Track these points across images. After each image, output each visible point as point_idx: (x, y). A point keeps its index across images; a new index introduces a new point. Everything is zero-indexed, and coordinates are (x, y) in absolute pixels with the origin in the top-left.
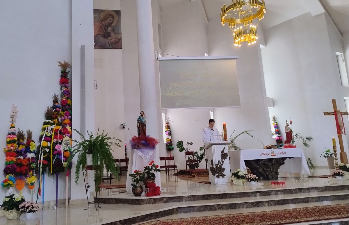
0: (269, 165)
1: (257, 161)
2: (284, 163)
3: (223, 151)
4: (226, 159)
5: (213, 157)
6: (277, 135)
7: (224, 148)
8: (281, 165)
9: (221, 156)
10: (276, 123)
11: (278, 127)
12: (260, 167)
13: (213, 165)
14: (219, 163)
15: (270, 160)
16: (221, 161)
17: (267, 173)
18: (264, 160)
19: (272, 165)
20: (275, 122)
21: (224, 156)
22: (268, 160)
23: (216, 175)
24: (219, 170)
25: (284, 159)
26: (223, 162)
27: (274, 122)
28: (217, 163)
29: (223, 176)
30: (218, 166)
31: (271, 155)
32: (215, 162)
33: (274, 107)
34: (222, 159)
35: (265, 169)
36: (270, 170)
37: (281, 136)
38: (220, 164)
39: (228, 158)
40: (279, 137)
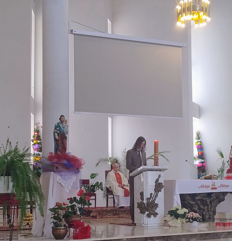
0: (207, 202)
1: (193, 196)
2: (223, 200)
3: (157, 180)
4: (161, 191)
5: (144, 189)
6: (200, 160)
7: (160, 176)
8: (219, 202)
9: (154, 188)
10: (200, 142)
11: (202, 149)
12: (196, 204)
13: (143, 199)
14: (151, 197)
15: (209, 195)
16: (154, 194)
17: (203, 212)
18: (201, 195)
19: (211, 202)
20: (199, 140)
21: (158, 186)
22: (207, 194)
23: (147, 213)
24: (151, 206)
25: (224, 194)
26: (157, 195)
27: (197, 141)
28: (149, 197)
29: (155, 215)
30: (150, 201)
31: (212, 188)
32: (147, 195)
33: (199, 119)
34: (155, 192)
35: (202, 207)
36: (208, 208)
37: (204, 162)
38: (153, 198)
39: (163, 190)
40: (202, 163)
